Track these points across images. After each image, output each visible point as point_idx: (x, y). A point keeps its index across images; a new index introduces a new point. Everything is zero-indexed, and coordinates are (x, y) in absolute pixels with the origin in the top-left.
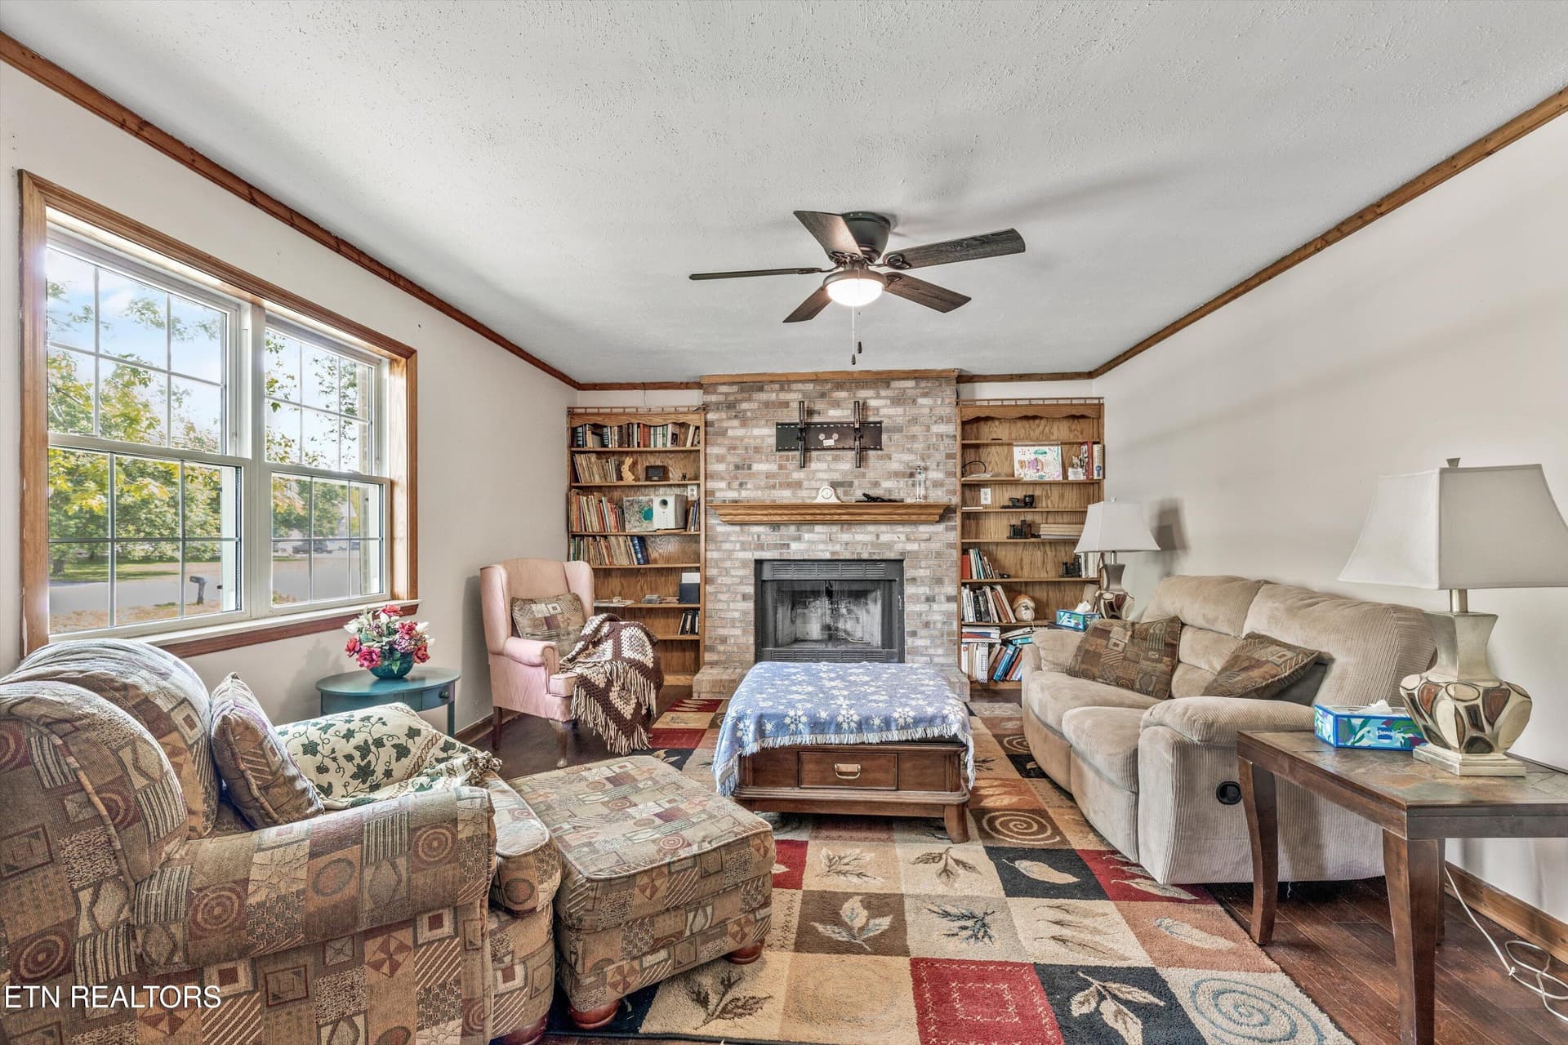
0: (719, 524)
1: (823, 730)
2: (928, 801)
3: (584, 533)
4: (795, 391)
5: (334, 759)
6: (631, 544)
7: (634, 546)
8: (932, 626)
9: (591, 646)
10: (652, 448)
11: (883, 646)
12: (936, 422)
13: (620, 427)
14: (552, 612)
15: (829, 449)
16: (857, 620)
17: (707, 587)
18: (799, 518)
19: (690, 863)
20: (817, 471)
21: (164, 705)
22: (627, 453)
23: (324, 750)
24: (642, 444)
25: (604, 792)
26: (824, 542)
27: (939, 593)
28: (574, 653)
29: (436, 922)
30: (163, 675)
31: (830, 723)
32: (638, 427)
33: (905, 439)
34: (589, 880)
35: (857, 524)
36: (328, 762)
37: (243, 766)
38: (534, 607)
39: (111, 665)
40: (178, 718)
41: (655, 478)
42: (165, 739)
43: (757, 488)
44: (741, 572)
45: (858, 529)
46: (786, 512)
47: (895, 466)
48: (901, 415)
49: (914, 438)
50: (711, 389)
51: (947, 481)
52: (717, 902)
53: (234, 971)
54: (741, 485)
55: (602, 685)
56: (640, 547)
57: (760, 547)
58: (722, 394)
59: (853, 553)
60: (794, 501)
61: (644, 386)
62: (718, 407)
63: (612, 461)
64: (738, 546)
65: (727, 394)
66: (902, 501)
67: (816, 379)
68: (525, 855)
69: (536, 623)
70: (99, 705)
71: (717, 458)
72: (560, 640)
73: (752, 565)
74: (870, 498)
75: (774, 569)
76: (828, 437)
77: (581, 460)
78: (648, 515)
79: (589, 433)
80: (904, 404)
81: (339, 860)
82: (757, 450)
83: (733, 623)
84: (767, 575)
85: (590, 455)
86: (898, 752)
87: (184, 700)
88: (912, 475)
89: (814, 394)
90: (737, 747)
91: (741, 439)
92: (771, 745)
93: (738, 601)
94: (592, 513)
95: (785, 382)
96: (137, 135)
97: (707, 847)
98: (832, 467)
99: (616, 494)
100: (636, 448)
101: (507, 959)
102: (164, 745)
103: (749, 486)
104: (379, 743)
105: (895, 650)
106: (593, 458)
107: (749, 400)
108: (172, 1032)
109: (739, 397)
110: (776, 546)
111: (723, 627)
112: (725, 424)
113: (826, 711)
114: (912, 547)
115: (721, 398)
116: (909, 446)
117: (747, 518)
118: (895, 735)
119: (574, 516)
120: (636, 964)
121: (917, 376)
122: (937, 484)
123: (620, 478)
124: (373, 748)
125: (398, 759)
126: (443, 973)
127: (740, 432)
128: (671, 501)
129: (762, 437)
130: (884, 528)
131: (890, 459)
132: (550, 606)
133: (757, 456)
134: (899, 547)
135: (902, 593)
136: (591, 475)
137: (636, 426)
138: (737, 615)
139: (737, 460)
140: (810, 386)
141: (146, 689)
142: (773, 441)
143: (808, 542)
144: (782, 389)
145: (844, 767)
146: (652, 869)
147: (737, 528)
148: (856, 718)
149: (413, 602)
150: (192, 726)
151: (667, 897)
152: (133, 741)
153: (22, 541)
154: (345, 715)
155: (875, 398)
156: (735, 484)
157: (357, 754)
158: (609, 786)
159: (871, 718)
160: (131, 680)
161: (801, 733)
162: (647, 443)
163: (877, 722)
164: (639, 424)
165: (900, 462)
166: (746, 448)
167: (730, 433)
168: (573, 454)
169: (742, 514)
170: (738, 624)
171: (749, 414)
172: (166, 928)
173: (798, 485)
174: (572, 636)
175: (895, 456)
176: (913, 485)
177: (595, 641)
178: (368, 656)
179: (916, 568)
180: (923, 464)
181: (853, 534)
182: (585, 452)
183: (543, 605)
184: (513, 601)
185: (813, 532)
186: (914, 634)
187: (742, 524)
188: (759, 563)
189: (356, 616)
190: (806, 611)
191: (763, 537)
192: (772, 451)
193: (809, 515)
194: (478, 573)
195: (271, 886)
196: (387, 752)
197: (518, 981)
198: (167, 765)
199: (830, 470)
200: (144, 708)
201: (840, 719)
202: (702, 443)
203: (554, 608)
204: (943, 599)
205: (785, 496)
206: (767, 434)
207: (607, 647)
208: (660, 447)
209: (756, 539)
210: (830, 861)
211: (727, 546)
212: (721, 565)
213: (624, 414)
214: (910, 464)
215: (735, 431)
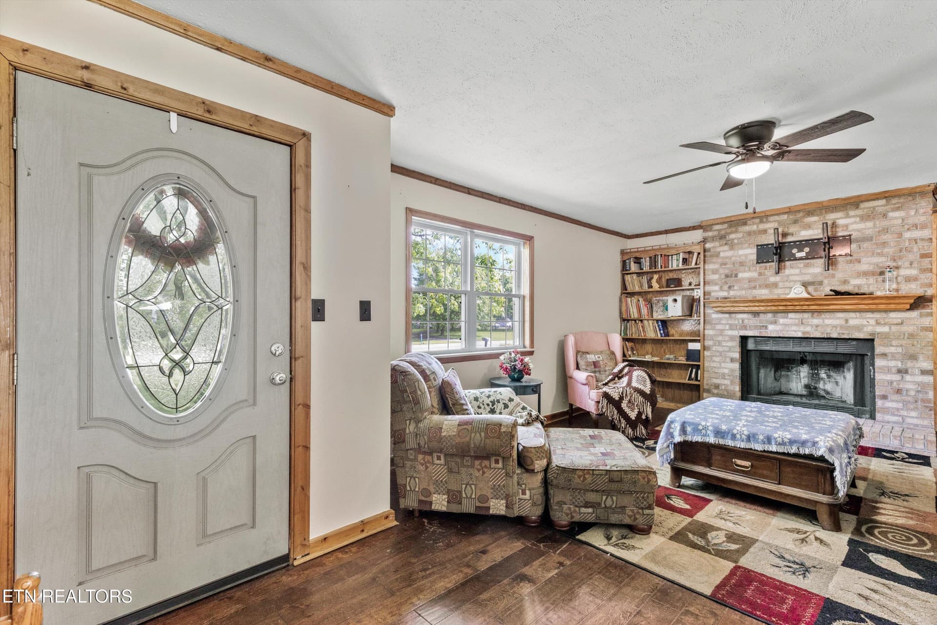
0: (713, 313)
1: (724, 436)
2: (802, 496)
3: (629, 318)
4: (772, 222)
5: (483, 404)
6: (656, 325)
7: (659, 326)
8: (905, 393)
9: (616, 379)
10: (670, 268)
11: (855, 404)
12: (908, 229)
13: (650, 258)
14: (598, 359)
15: (801, 259)
16: (837, 383)
17: (705, 352)
18: (773, 308)
19: (604, 473)
20: (789, 275)
21: (428, 373)
22: (656, 272)
23: (480, 400)
24: (663, 267)
25: (585, 440)
26: (796, 325)
27: (913, 367)
28: (606, 381)
29: (497, 462)
30: (430, 364)
31: (728, 433)
32: (661, 256)
33: (874, 246)
34: (557, 466)
35: (827, 312)
36: (481, 405)
37: (447, 396)
38: (588, 356)
39: (417, 359)
40: (432, 377)
41: (672, 286)
42: (428, 383)
43: (741, 289)
44: (730, 344)
45: (828, 315)
46: (763, 304)
47: (864, 267)
48: (870, 228)
49: (884, 244)
50: (708, 229)
51: (922, 276)
52: (619, 496)
53: (440, 457)
54: (730, 287)
55: (617, 399)
56: (663, 327)
57: (745, 327)
58: (715, 230)
59: (823, 333)
60: (771, 297)
61: (667, 232)
62: (713, 239)
63: (645, 277)
64: (727, 327)
65: (719, 230)
66: (871, 294)
67: (789, 211)
68: (530, 448)
69: (588, 364)
70: (412, 369)
71: (713, 270)
72: (600, 374)
73: (738, 340)
74: (837, 293)
75: (756, 343)
76: (800, 250)
77: (628, 278)
78: (666, 308)
79: (632, 263)
80: (874, 218)
81: (465, 429)
82: (742, 264)
83: (723, 376)
84: (751, 346)
85: (633, 275)
86: (780, 460)
87: (434, 372)
88: (882, 273)
89: (789, 222)
90: (669, 437)
91: (730, 258)
92: (690, 440)
93: (727, 362)
94: (633, 307)
95: (763, 217)
96: (435, 184)
97: (614, 468)
98: (803, 271)
99: (649, 296)
100: (660, 269)
101: (524, 486)
102: (427, 385)
103: (736, 288)
104: (498, 401)
105: (867, 409)
106: (635, 276)
107: (736, 232)
108: (426, 469)
109: (729, 231)
110: (756, 327)
111: (716, 378)
112: (719, 249)
113: (726, 425)
114: (879, 329)
115: (716, 233)
116: (879, 251)
117: (732, 309)
118: (774, 448)
119: (624, 309)
120: (577, 509)
121: (887, 196)
122: (908, 279)
123: (650, 286)
124: (496, 403)
125: (504, 409)
126: (499, 481)
127: (730, 254)
128: (679, 299)
129: (746, 256)
130: (852, 315)
131: (860, 262)
132: (596, 356)
133: (742, 268)
134: (869, 329)
135: (873, 365)
136: (634, 286)
137: (660, 256)
138: (726, 371)
139: (727, 271)
140: (785, 217)
141: (424, 367)
142: (754, 257)
143: (782, 325)
144: (761, 222)
145: (739, 462)
146: (585, 470)
147: (727, 316)
148: (746, 433)
149: (532, 350)
150: (435, 381)
151: (591, 484)
152: (418, 381)
153: (406, 322)
154: (489, 389)
155: (845, 218)
156: (726, 287)
157: (491, 404)
158: (589, 438)
159: (757, 435)
160: (421, 364)
161: (709, 436)
162: (667, 265)
163: (761, 437)
164: (661, 255)
165: (870, 264)
166: (734, 264)
167: (722, 254)
168: (623, 275)
169: (729, 307)
170: (727, 377)
171: (736, 241)
172: (423, 437)
173: (775, 285)
174: (607, 372)
175: (864, 260)
176: (884, 281)
177: (619, 376)
178: (506, 369)
179: (887, 346)
180: (894, 264)
181: (823, 319)
182: (630, 274)
183: (593, 356)
184: (578, 352)
185: (787, 318)
186: (884, 397)
187: (730, 313)
188: (744, 339)
189: (503, 353)
190: (789, 373)
191: (746, 321)
192: (753, 264)
193: (785, 306)
194: (563, 338)
195: (448, 432)
196: (501, 405)
197: (527, 496)
198: (426, 390)
199: (801, 274)
200: (423, 372)
201: (735, 432)
202: (702, 263)
203: (599, 357)
204: (917, 371)
205: (763, 293)
206: (751, 253)
207: (625, 380)
208: (675, 267)
209: (741, 322)
210: (721, 512)
211: (719, 327)
212: (715, 339)
213: (653, 250)
214: (881, 265)
215: (725, 252)
